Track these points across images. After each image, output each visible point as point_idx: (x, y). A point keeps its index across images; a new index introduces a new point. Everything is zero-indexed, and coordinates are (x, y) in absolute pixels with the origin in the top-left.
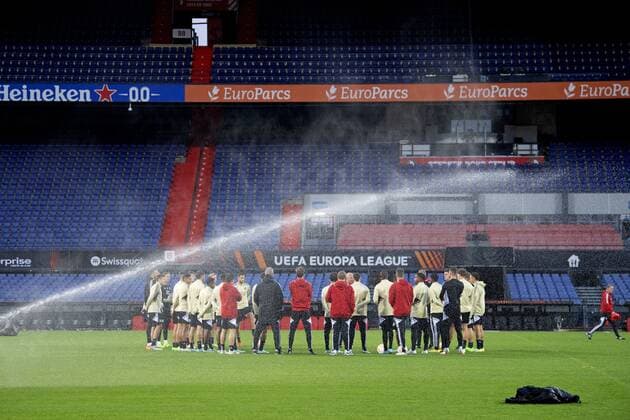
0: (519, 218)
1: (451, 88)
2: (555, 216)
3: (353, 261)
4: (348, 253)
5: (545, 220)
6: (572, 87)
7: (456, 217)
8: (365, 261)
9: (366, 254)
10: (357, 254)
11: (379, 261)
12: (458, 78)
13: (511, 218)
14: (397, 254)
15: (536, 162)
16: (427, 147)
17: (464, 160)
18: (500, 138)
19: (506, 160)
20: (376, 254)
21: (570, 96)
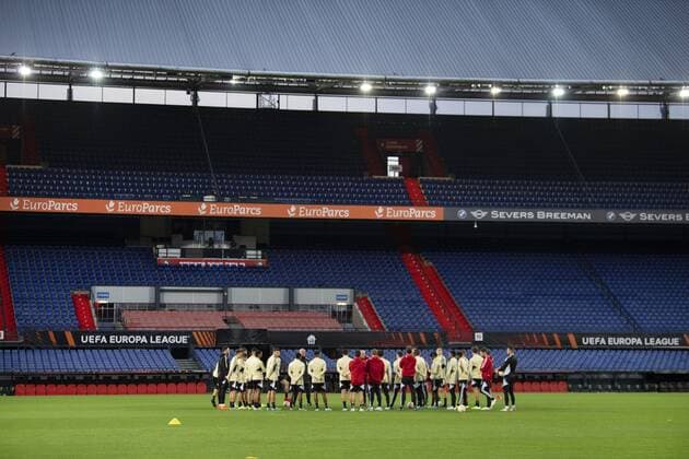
0: (257, 306)
1: (204, 206)
2: (284, 306)
3: (144, 340)
4: (141, 334)
5: (276, 308)
6: (293, 208)
7: (210, 306)
8: (154, 340)
9: (155, 334)
10: (148, 334)
11: (165, 339)
12: (208, 198)
13: (251, 306)
14: (179, 334)
15: (260, 264)
16: (179, 251)
17: (206, 261)
18: (233, 245)
19: (239, 262)
20: (162, 334)
21: (292, 215)
